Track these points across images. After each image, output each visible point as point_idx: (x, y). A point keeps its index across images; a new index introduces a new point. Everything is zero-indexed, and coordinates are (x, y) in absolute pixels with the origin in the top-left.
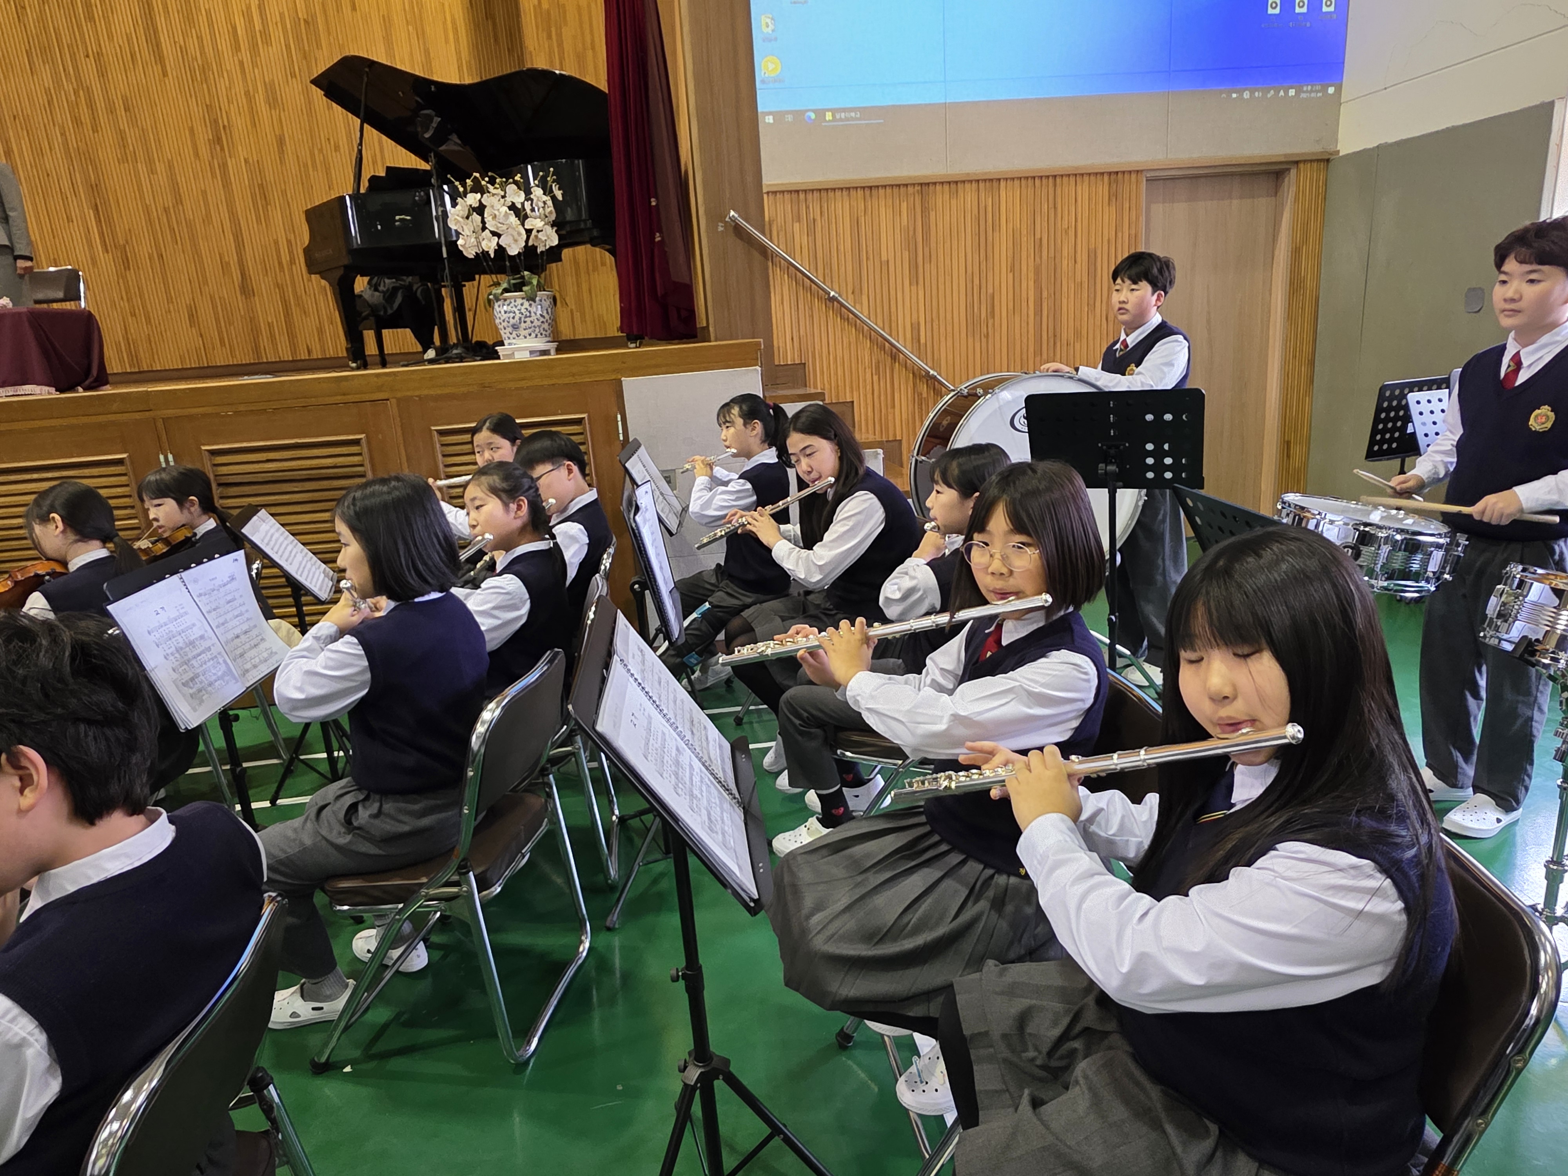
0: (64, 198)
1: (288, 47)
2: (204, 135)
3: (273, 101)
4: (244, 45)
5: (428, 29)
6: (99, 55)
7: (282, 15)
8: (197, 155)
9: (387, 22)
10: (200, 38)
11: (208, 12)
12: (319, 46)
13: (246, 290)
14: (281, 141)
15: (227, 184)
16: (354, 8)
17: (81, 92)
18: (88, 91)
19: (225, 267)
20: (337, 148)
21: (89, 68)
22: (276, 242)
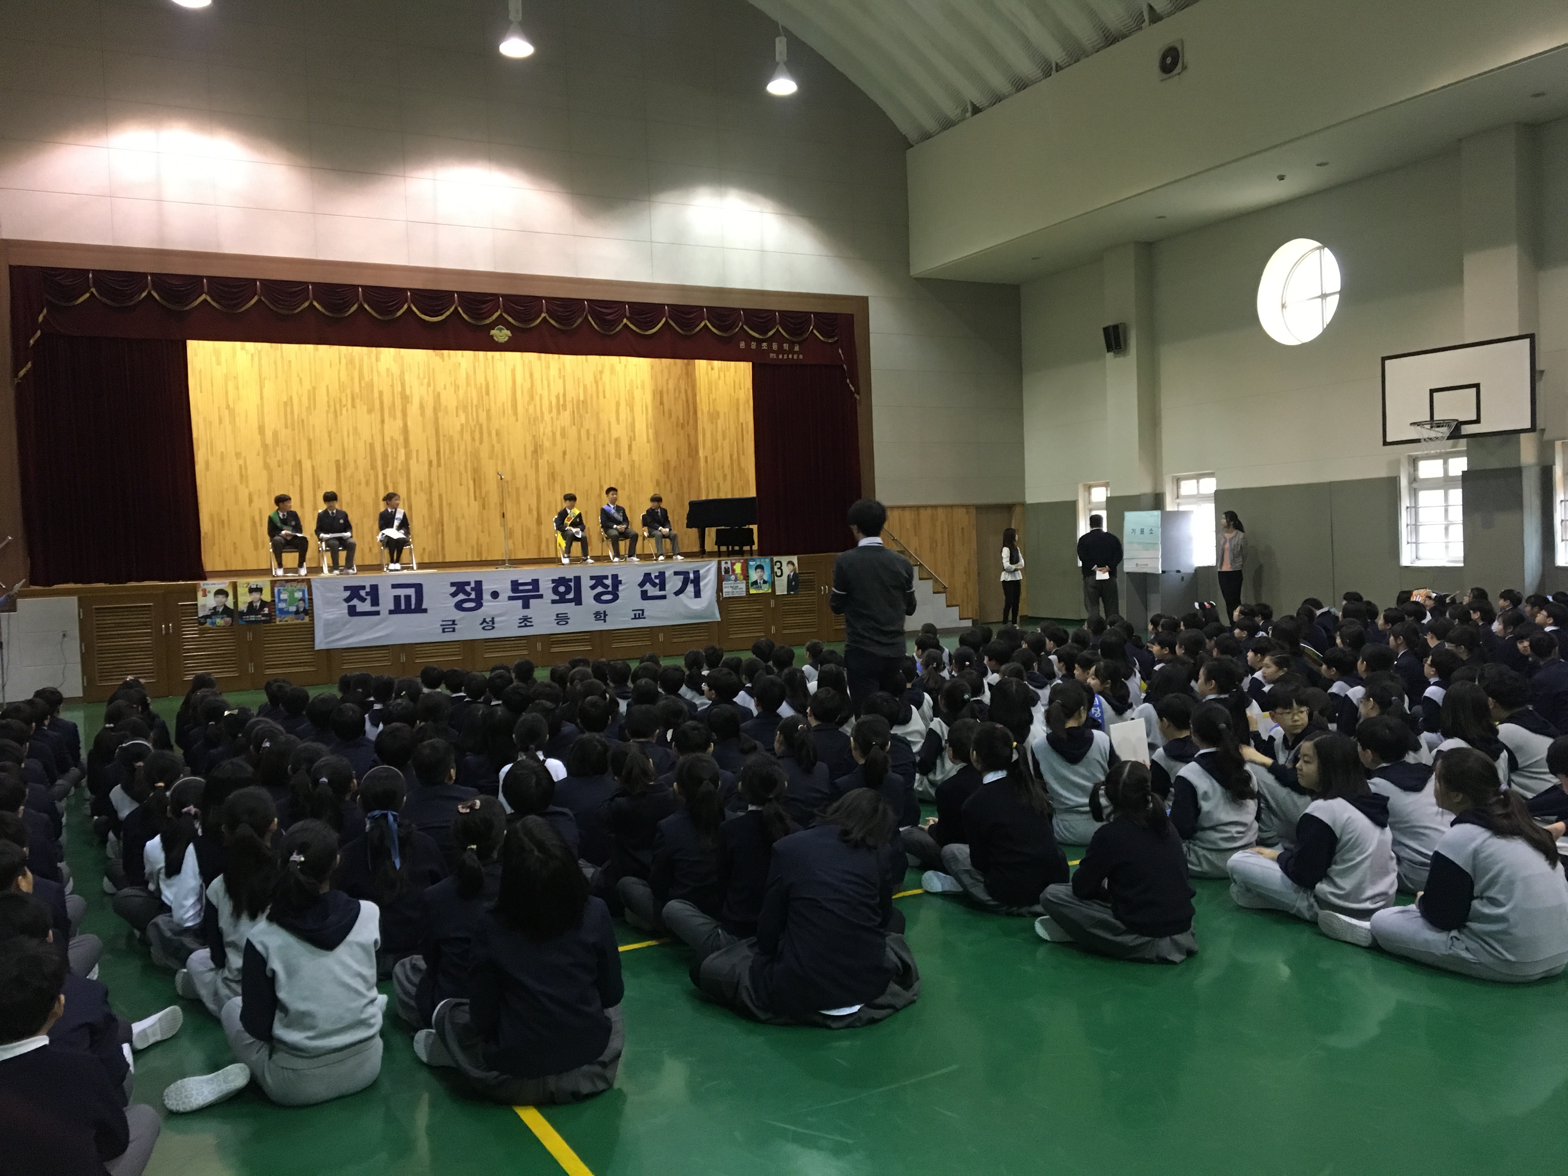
0: (461, 474)
1: (573, 412)
2: (530, 449)
3: (563, 434)
4: (554, 410)
5: (635, 408)
6: (488, 411)
7: (573, 398)
8: (526, 457)
9: (618, 404)
10: (535, 406)
11: (541, 396)
12: (587, 412)
13: (539, 522)
14: (564, 453)
15: (537, 471)
16: (604, 397)
17: (477, 427)
18: (481, 426)
19: (530, 510)
20: (589, 458)
21: (483, 415)
22: (556, 500)
